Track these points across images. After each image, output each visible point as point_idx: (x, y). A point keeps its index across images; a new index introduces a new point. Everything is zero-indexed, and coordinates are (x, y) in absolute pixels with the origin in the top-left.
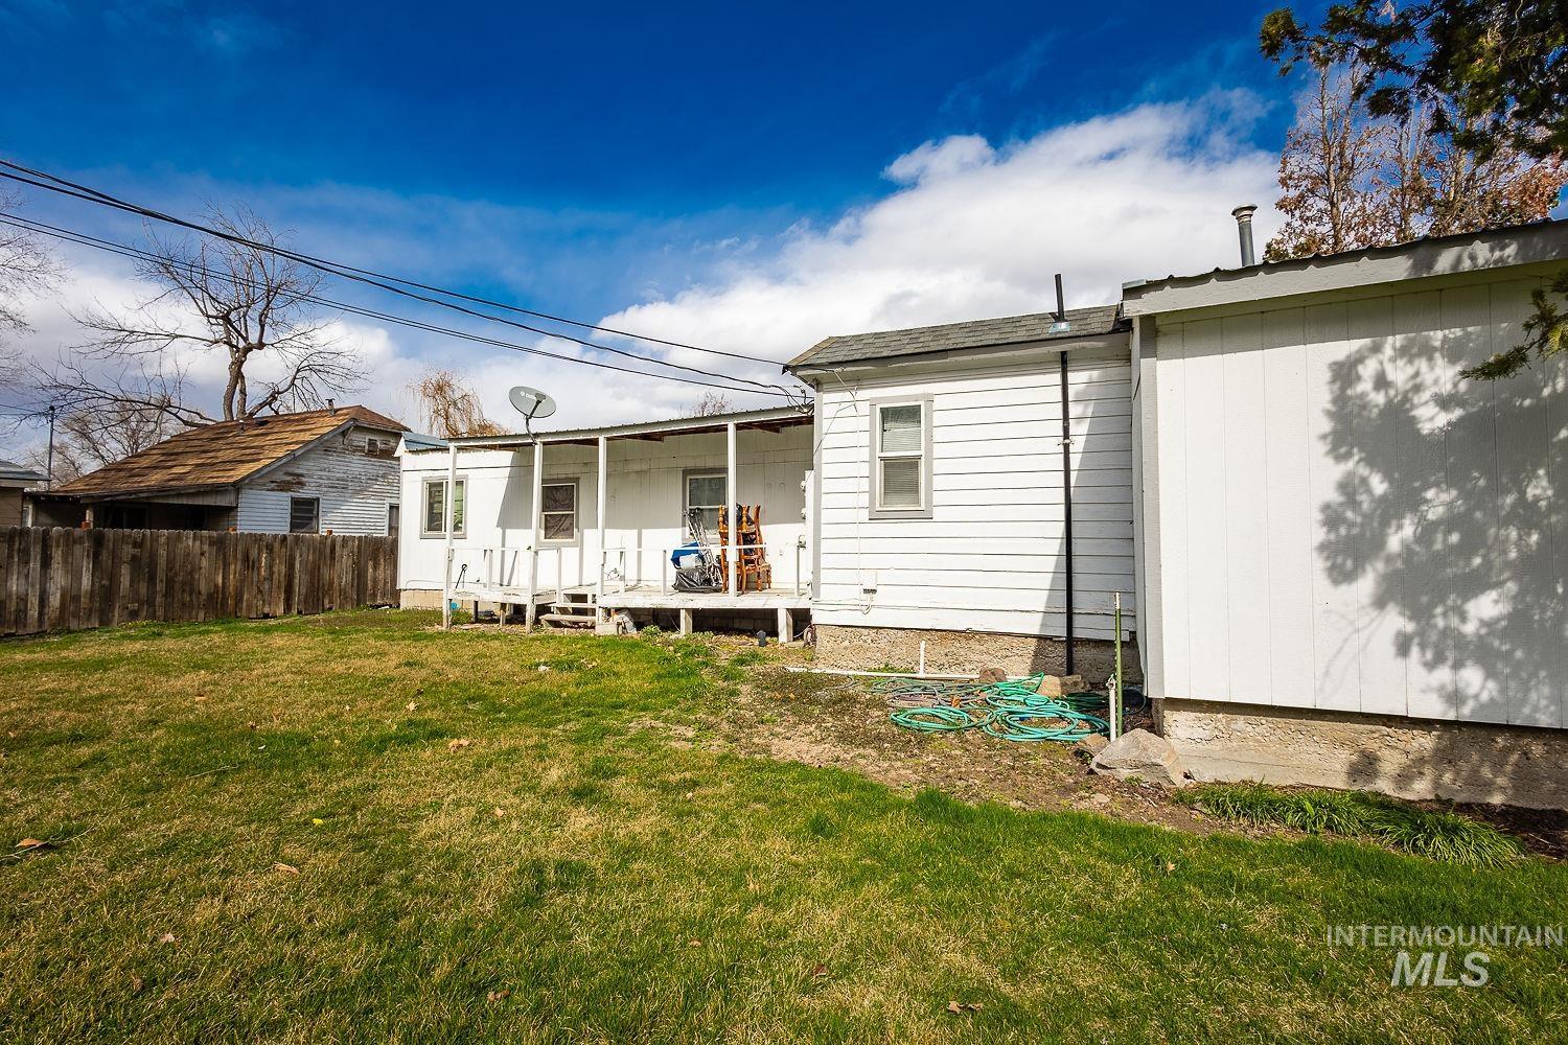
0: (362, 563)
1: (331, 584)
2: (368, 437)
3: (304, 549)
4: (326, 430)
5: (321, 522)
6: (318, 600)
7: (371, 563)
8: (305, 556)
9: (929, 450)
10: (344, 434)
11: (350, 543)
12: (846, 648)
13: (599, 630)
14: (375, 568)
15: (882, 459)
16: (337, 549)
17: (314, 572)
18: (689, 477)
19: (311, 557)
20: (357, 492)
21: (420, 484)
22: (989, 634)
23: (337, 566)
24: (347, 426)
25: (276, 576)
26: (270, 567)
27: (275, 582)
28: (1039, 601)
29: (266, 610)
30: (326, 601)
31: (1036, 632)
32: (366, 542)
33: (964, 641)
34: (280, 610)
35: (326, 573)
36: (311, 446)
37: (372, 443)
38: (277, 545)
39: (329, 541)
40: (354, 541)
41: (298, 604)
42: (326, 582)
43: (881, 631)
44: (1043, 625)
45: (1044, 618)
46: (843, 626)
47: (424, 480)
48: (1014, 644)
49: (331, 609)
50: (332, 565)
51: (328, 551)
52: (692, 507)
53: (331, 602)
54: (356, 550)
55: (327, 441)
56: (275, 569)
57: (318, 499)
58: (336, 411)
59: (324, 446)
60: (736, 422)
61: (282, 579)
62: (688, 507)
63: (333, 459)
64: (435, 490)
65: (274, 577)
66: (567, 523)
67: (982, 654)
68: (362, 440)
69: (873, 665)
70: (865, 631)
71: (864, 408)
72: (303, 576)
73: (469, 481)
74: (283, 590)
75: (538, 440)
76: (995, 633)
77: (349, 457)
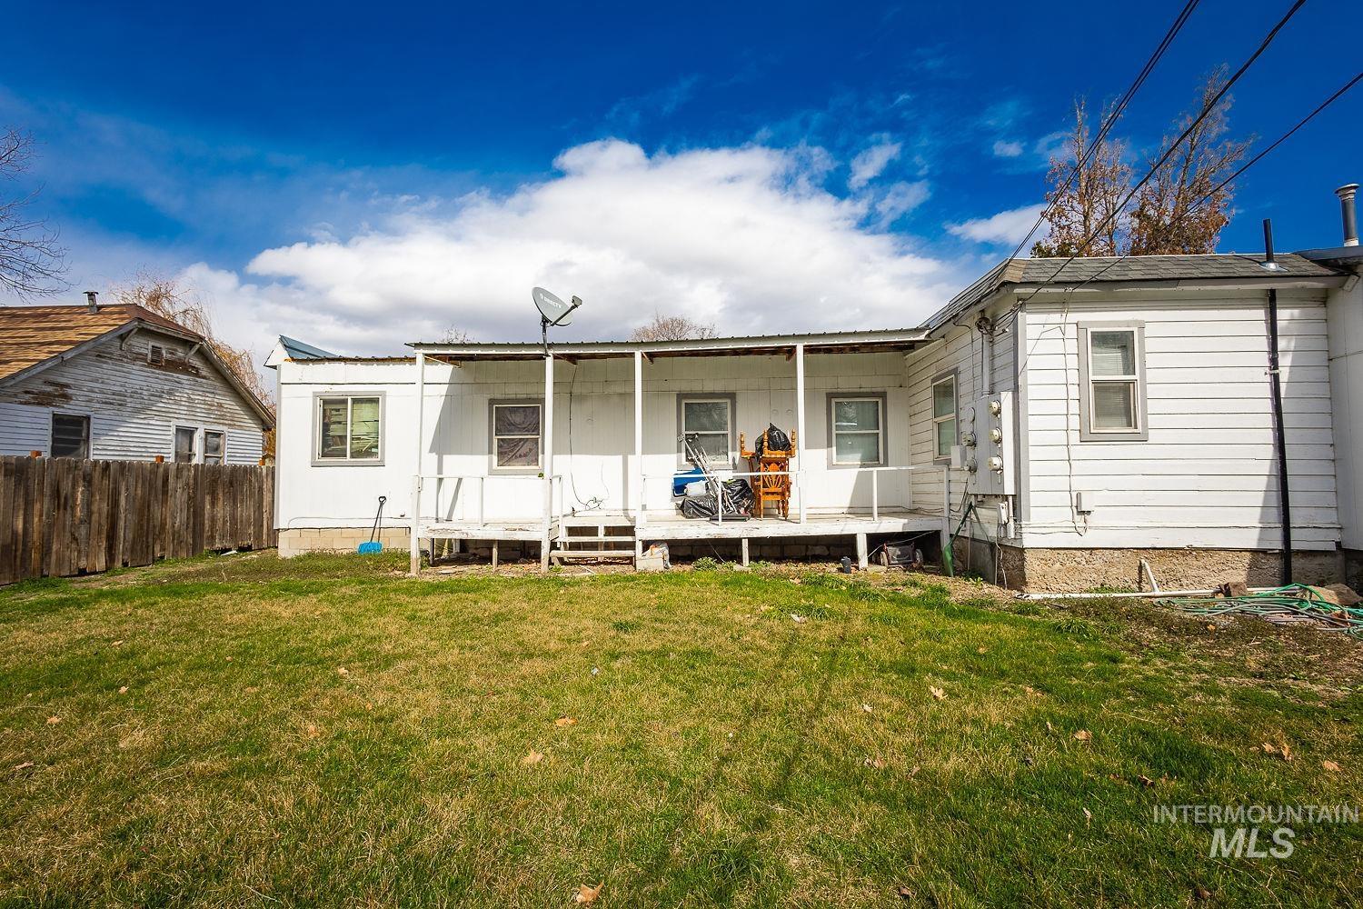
0: (199, 496)
1: (163, 525)
2: (151, 343)
3: (131, 480)
4: (103, 330)
5: (92, 447)
6: (148, 547)
7: (208, 498)
8: (132, 489)
9: (1143, 375)
10: (122, 338)
11: (185, 473)
12: (1059, 571)
13: (640, 565)
14: (213, 504)
15: (1095, 382)
16: (171, 480)
17: (143, 510)
18: (684, 402)
19: (139, 492)
20: (137, 411)
21: (310, 401)
22: (1206, 550)
23: (170, 501)
24: (130, 328)
25: (95, 517)
26: (88, 504)
27: (95, 525)
28: (1253, 517)
29: (83, 564)
30: (157, 548)
31: (1254, 546)
32: (202, 471)
33: (1181, 558)
34: (101, 564)
35: (157, 511)
36: (84, 348)
37: (156, 351)
38: (97, 475)
39: (161, 469)
40: (189, 470)
41: (123, 554)
42: (157, 523)
43: (1097, 552)
44: (1260, 539)
45: (1261, 534)
46: (1055, 549)
47: (315, 395)
48: (1230, 559)
49: (162, 557)
50: (165, 501)
51: (160, 483)
52: (688, 433)
53: (163, 549)
54: (192, 481)
55: (103, 344)
56: (95, 508)
57: (88, 418)
58: (100, 307)
59: (98, 351)
60: (806, 344)
61: (104, 521)
62: (684, 432)
63: (107, 368)
64: (332, 409)
65: (93, 518)
66: (525, 449)
67: (1198, 567)
68: (144, 346)
69: (1086, 586)
70: (1078, 553)
71: (1071, 331)
72: (129, 516)
73: (387, 399)
74: (104, 536)
75: (550, 352)
76: (1213, 549)
77: (128, 367)
